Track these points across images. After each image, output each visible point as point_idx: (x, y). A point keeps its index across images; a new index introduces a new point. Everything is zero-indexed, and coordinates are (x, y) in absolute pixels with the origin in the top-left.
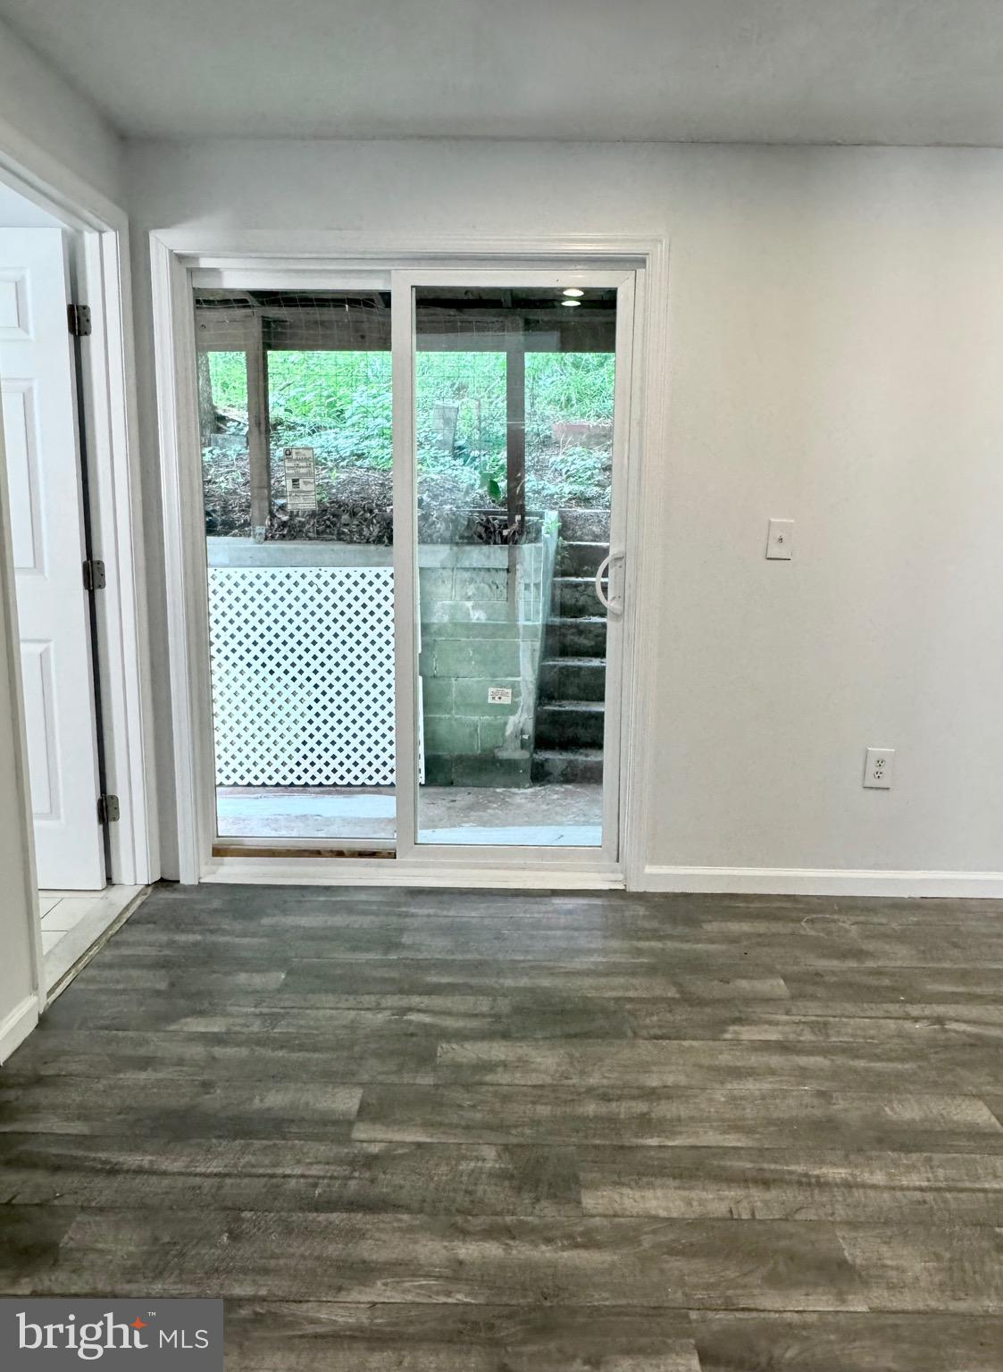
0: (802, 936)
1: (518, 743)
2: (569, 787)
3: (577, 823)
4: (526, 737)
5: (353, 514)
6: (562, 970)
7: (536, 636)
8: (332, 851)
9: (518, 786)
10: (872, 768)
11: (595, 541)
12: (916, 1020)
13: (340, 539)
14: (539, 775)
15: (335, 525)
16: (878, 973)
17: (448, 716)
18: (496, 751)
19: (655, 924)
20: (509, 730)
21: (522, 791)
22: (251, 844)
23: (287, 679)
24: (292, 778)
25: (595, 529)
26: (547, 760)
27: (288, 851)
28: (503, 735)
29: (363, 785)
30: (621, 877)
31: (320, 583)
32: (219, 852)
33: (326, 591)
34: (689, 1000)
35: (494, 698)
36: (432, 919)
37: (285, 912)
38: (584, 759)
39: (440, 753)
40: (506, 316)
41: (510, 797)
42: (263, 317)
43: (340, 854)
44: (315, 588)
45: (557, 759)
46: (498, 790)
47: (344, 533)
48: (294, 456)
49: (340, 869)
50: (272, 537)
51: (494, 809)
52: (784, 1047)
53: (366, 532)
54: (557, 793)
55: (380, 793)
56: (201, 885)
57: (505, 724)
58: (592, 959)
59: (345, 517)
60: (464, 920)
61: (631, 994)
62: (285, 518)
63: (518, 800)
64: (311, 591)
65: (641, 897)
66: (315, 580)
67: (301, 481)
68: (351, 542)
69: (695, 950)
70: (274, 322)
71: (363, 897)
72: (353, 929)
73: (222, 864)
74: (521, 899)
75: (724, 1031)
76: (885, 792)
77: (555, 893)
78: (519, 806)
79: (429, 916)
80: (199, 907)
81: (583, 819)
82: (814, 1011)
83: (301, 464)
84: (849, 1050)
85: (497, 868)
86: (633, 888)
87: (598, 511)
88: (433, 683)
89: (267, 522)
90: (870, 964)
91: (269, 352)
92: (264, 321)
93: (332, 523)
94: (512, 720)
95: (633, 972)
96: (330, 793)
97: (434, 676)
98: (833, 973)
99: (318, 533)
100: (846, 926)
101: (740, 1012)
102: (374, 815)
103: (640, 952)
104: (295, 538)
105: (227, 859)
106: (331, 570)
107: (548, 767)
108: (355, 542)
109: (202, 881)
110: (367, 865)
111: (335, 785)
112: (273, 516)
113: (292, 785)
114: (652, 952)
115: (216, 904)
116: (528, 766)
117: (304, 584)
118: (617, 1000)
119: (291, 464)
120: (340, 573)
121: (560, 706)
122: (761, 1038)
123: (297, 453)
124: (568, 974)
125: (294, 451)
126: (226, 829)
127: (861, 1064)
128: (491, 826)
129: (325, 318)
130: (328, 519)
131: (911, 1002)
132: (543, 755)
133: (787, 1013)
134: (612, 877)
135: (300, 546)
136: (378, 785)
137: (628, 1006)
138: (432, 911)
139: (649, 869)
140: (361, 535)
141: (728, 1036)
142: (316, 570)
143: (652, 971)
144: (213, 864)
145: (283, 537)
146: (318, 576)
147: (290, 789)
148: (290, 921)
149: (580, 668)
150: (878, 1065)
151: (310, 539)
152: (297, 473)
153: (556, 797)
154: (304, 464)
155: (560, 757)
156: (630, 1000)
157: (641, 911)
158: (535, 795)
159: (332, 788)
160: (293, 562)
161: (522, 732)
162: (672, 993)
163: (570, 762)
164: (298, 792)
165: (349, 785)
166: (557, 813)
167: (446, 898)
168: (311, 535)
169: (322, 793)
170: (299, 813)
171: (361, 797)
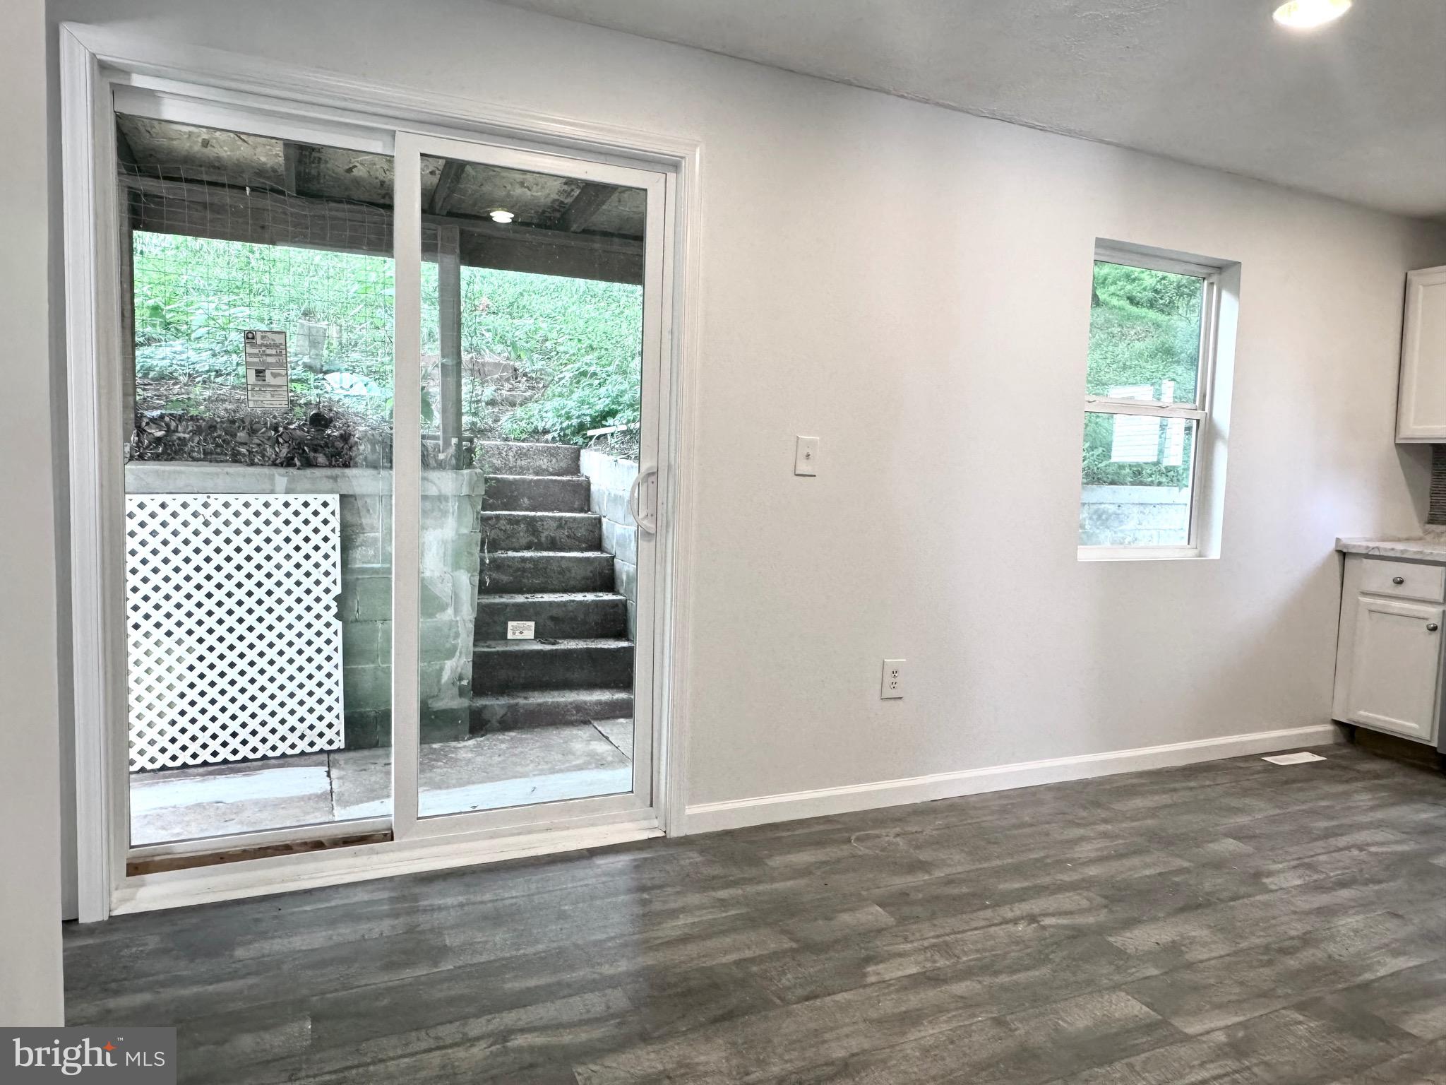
0: (860, 856)
1: (456, 691)
2: (513, 734)
3: (542, 773)
4: (465, 683)
5: (253, 432)
6: (659, 941)
7: (475, 571)
8: (305, 843)
9: (456, 739)
10: (888, 679)
11: (495, 473)
12: (1015, 921)
13: (235, 461)
14: (478, 725)
15: (228, 443)
16: (949, 882)
17: (372, 666)
18: (430, 701)
19: (717, 870)
20: (446, 677)
21: (462, 744)
22: (181, 850)
23: (158, 634)
24: (163, 760)
25: (495, 461)
26: (485, 707)
27: (244, 851)
28: (439, 681)
29: (264, 757)
30: (656, 823)
31: (208, 513)
32: (139, 867)
33: (216, 523)
34: (810, 947)
35: (514, 634)
36: (466, 908)
37: (263, 935)
38: (525, 701)
39: (363, 710)
40: (440, 224)
41: (453, 752)
42: (129, 188)
43: (318, 845)
44: (201, 519)
45: (496, 704)
46: (436, 746)
47: (239, 453)
48: (259, 341)
49: (321, 865)
50: (141, 457)
51: (441, 767)
52: (932, 979)
53: (269, 451)
54: (502, 742)
55: (289, 765)
56: (112, 919)
57: (441, 669)
58: (681, 922)
59: (242, 435)
60: (507, 902)
61: (748, 954)
62: (160, 434)
63: (463, 754)
64: (196, 523)
65: (686, 842)
66: (201, 510)
67: (268, 373)
68: (252, 464)
69: (776, 890)
70: (145, 195)
71: (362, 896)
72: (370, 939)
73: (143, 885)
74: (560, 866)
75: (865, 975)
76: (899, 702)
77: (593, 853)
78: (469, 761)
79: (461, 905)
80: (126, 952)
81: (546, 767)
82: (928, 933)
83: (269, 352)
84: (986, 968)
85: (519, 834)
86: (674, 833)
87: (498, 443)
88: (356, 629)
89: (134, 438)
90: (939, 873)
91: (136, 233)
92: (130, 193)
93: (224, 441)
94: (449, 665)
95: (731, 927)
96: (221, 773)
97: (356, 621)
98: (917, 889)
99: (205, 453)
100: (891, 839)
101: (866, 949)
102: (296, 792)
103: (723, 904)
104: (172, 459)
105: (148, 877)
106: (224, 498)
107: (486, 715)
108: (257, 464)
109: (115, 913)
110: (355, 854)
111: (225, 761)
112: (141, 431)
113: (164, 768)
114: (736, 902)
115: (153, 942)
116: (466, 716)
117: (185, 515)
118: (738, 963)
119: (256, 351)
120: (237, 502)
121: (488, 647)
122: (900, 974)
123: (263, 337)
124: (669, 943)
125: (259, 335)
126: (144, 834)
127: (1004, 979)
128: (448, 788)
129: (216, 199)
130: (219, 437)
131: (996, 905)
132: (481, 702)
133: (906, 940)
134: (645, 824)
135: (182, 468)
136: (284, 755)
137: (755, 969)
138: (461, 899)
139: (691, 810)
140: (263, 456)
141: (872, 979)
142: (202, 498)
143: (751, 922)
144: (129, 886)
145: (157, 457)
146: (206, 505)
147: (162, 773)
148: (277, 945)
149: (506, 605)
150: (1021, 977)
151: (194, 459)
152: (264, 363)
153: (503, 746)
154: (273, 352)
155: (498, 702)
156: (752, 960)
157: (696, 857)
158: (478, 746)
159: (223, 767)
160: (171, 488)
161: (461, 679)
162: (788, 944)
163: (510, 707)
164: (177, 776)
165: (245, 759)
166: (515, 764)
167: (467, 879)
168: (195, 454)
169: (210, 773)
170: (192, 802)
171: (267, 773)
